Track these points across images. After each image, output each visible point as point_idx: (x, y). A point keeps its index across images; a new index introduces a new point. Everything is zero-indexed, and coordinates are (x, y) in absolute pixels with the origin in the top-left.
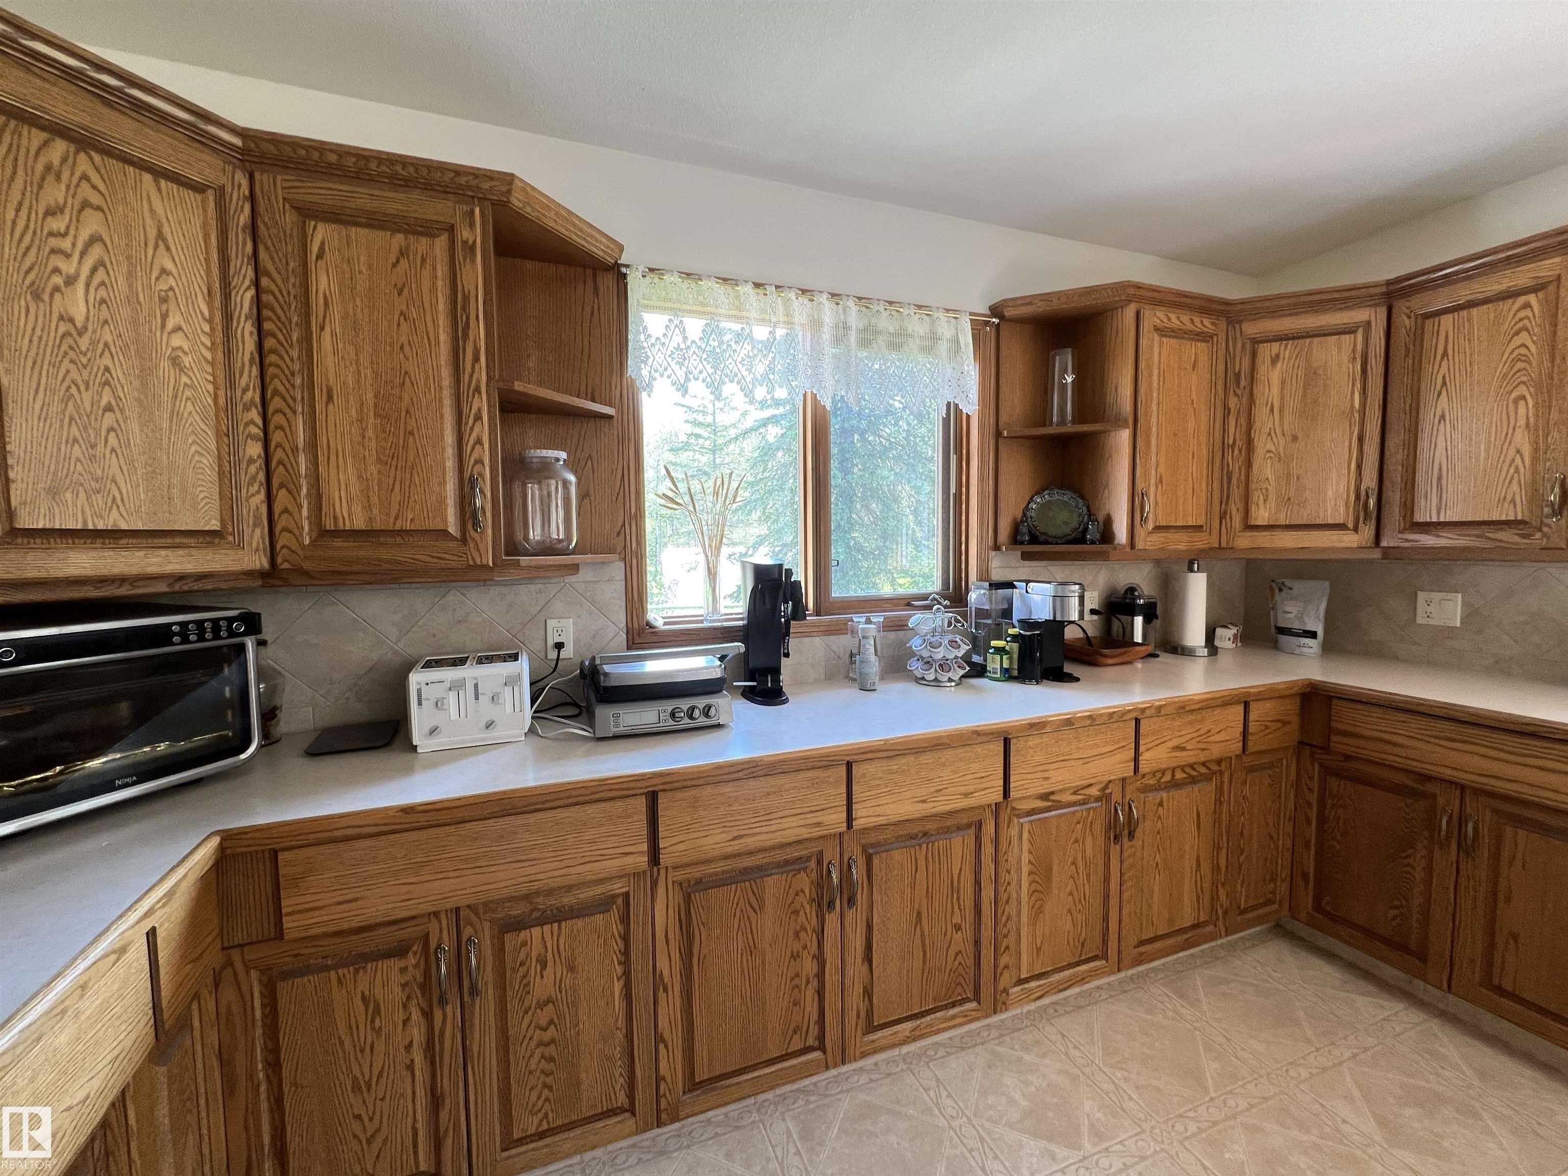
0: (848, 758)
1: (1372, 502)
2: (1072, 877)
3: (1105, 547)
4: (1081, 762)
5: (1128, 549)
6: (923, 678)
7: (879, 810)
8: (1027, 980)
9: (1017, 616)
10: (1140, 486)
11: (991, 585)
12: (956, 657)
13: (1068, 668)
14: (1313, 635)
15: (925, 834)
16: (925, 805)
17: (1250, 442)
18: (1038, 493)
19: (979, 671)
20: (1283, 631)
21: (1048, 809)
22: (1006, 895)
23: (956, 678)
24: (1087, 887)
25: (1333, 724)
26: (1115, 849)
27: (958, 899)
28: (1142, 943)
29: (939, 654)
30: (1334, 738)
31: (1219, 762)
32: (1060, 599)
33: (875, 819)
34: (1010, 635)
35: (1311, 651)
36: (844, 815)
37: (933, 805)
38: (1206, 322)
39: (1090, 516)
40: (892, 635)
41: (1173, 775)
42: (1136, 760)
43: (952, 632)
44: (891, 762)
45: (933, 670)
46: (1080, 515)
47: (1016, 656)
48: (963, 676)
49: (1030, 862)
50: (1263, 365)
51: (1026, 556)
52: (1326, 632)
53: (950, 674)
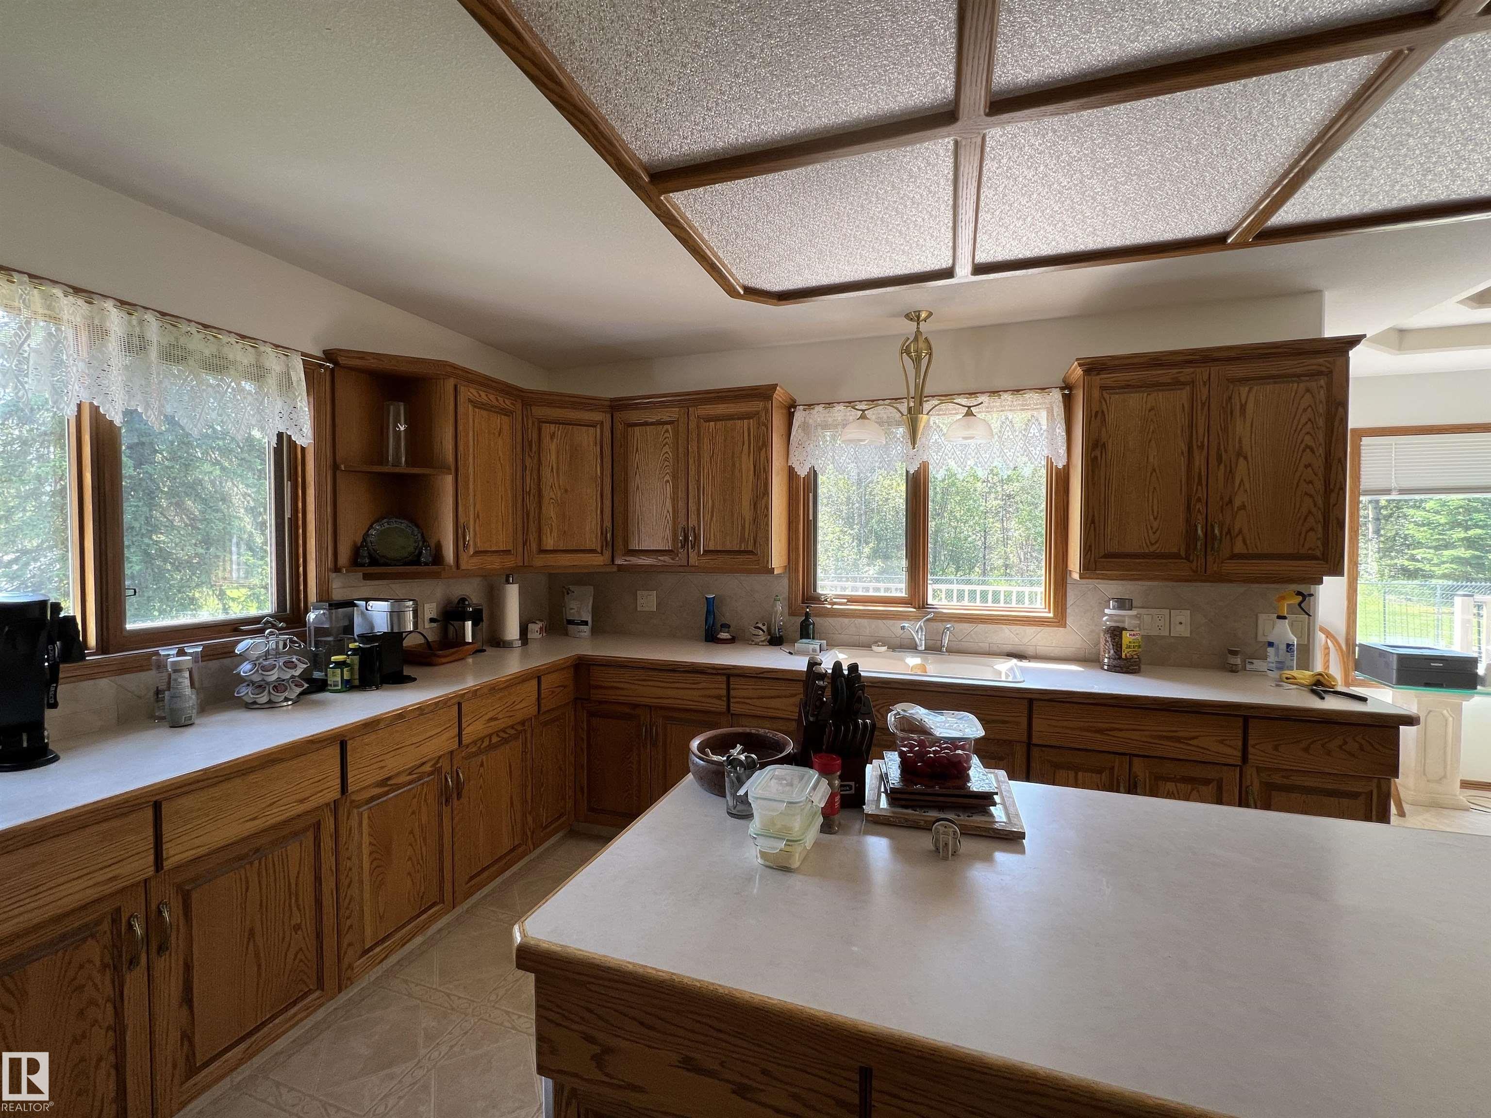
0: (154, 799)
1: (609, 536)
2: (411, 845)
3: (435, 568)
4: (413, 746)
5: (454, 569)
6: (255, 703)
7: (197, 842)
8: (371, 949)
9: (357, 631)
10: (462, 520)
11: (330, 605)
12: (293, 677)
13: (407, 671)
14: (585, 623)
15: (257, 850)
16: (256, 822)
17: (540, 491)
18: (377, 521)
19: (320, 686)
20: (571, 622)
21: (387, 793)
22: (348, 880)
23: (293, 696)
24: (424, 849)
25: (592, 682)
26: (446, 810)
27: (297, 900)
28: (472, 878)
29: (273, 676)
30: (592, 691)
31: (523, 723)
32: (396, 615)
33: (194, 852)
34: (351, 649)
35: (586, 634)
36: (151, 858)
37: (264, 819)
38: (507, 401)
39: (424, 542)
40: (214, 664)
41: (490, 741)
42: (460, 735)
43: (289, 653)
44: (212, 790)
45: (266, 692)
46: (415, 542)
47: (356, 667)
48: (301, 694)
49: (370, 843)
50: (546, 439)
51: (367, 577)
52: (593, 621)
53: (286, 694)
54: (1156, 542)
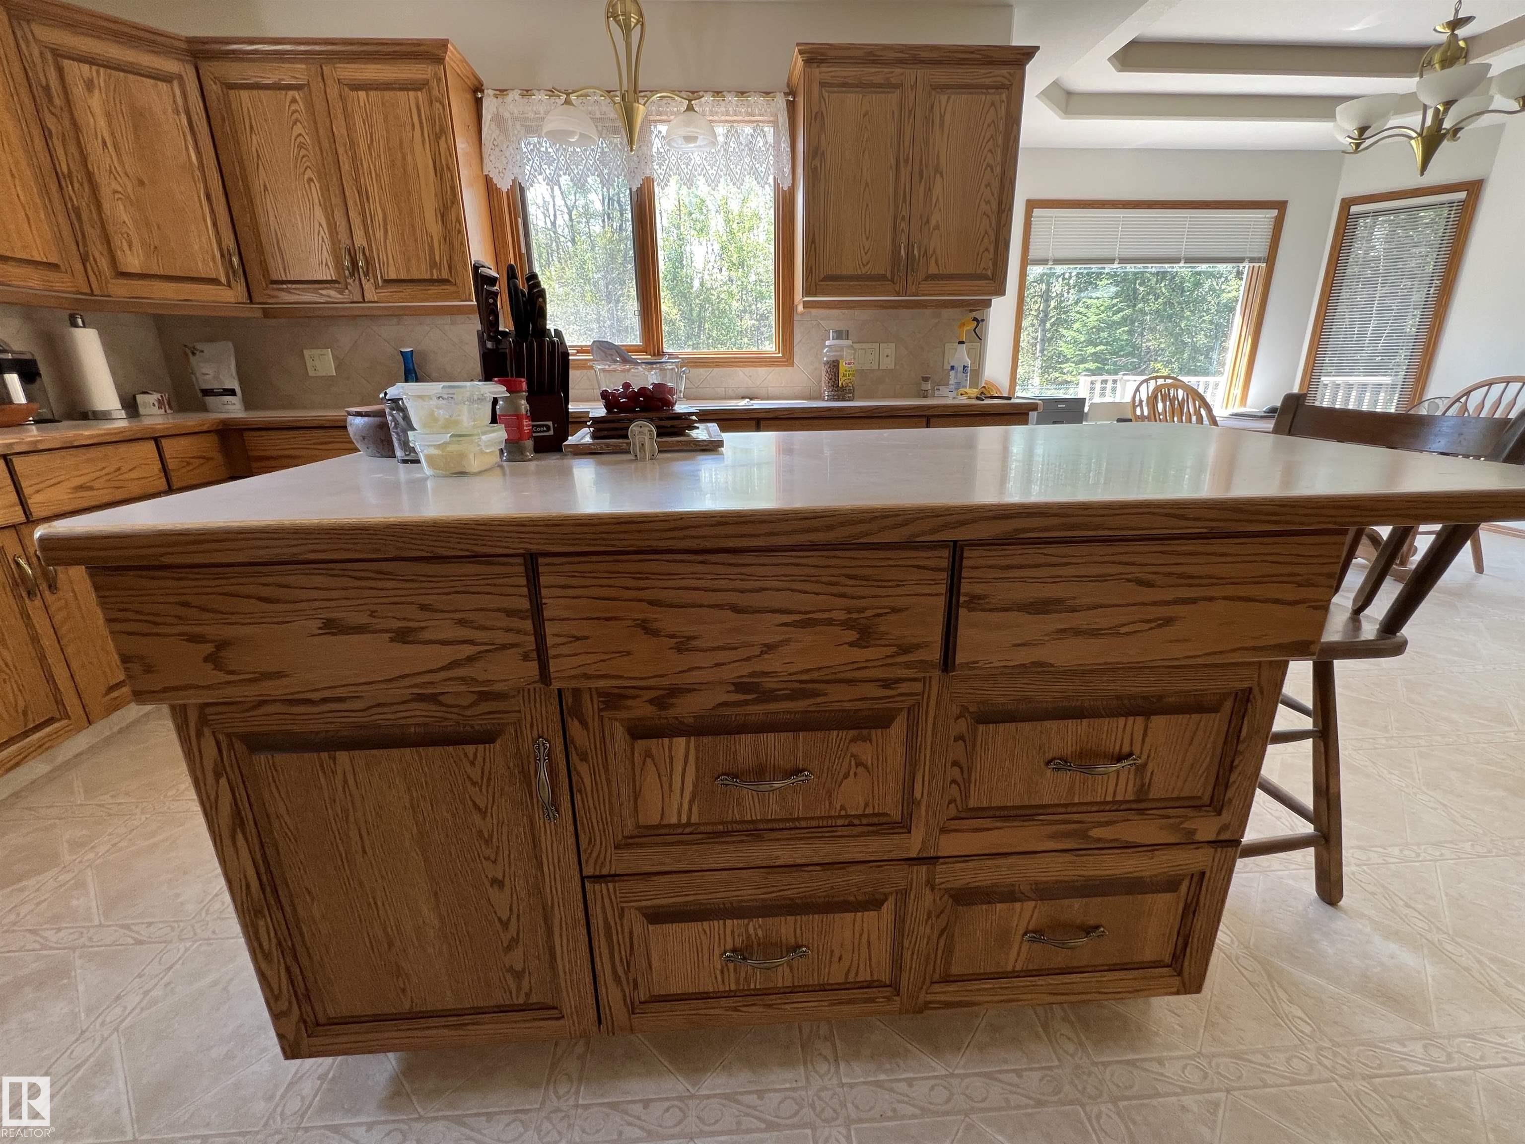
1: (235, 260)
14: (232, 392)
17: (90, 176)
20: (207, 393)
25: (250, 453)
26: (33, 604)
30: (255, 465)
35: (236, 407)
42: (24, 504)
50: (77, 87)
54: (867, 264)
